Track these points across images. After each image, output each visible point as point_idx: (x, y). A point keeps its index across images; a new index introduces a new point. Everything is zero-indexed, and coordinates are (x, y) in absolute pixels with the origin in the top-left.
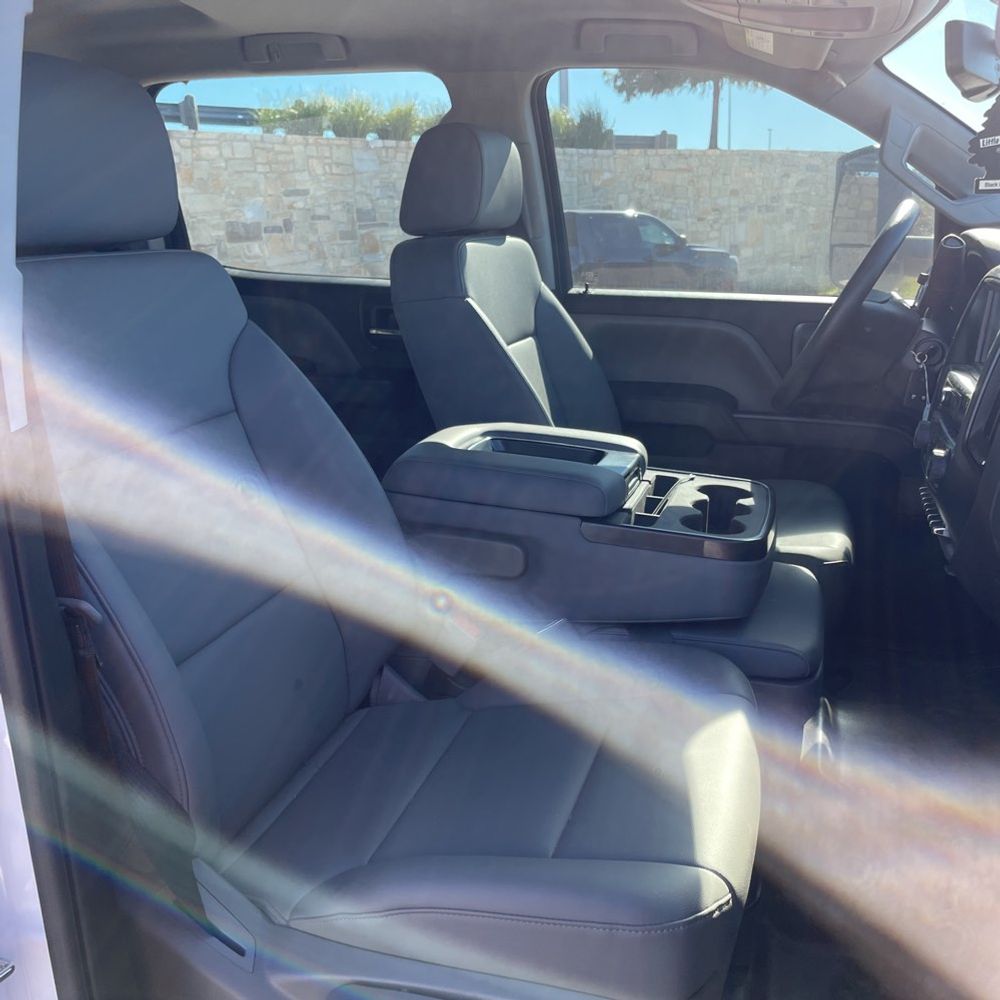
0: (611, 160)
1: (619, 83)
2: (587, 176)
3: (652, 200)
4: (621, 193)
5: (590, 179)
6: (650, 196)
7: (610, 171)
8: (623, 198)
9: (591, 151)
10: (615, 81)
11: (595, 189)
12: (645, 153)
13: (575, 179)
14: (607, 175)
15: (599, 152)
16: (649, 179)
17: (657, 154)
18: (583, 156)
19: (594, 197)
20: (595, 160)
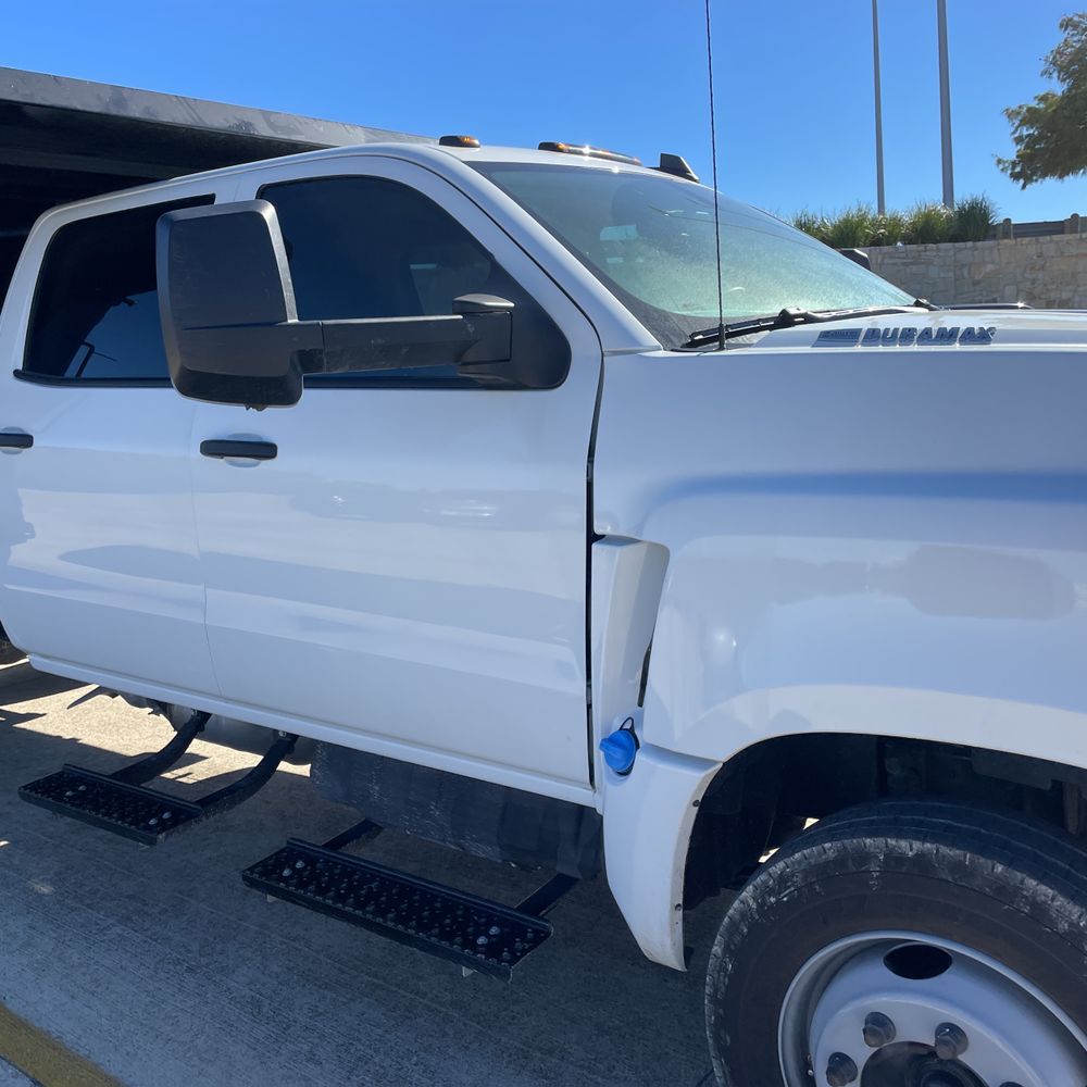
0: (995, 251)
1: (1018, 169)
2: (966, 271)
3: (1047, 290)
4: (1009, 285)
5: (969, 273)
6: (1045, 285)
7: (993, 263)
8: (1009, 290)
9: (970, 244)
10: (1013, 168)
11: (976, 283)
12: (1037, 240)
13: (952, 274)
14: (990, 267)
15: (980, 244)
16: (1043, 267)
17: (1051, 241)
18: (960, 250)
19: (975, 291)
20: (976, 252)
